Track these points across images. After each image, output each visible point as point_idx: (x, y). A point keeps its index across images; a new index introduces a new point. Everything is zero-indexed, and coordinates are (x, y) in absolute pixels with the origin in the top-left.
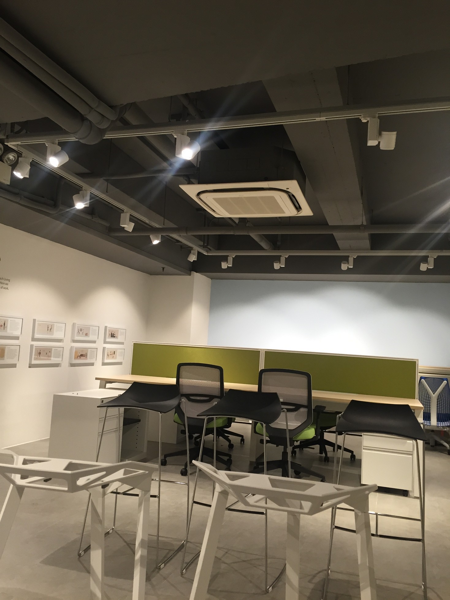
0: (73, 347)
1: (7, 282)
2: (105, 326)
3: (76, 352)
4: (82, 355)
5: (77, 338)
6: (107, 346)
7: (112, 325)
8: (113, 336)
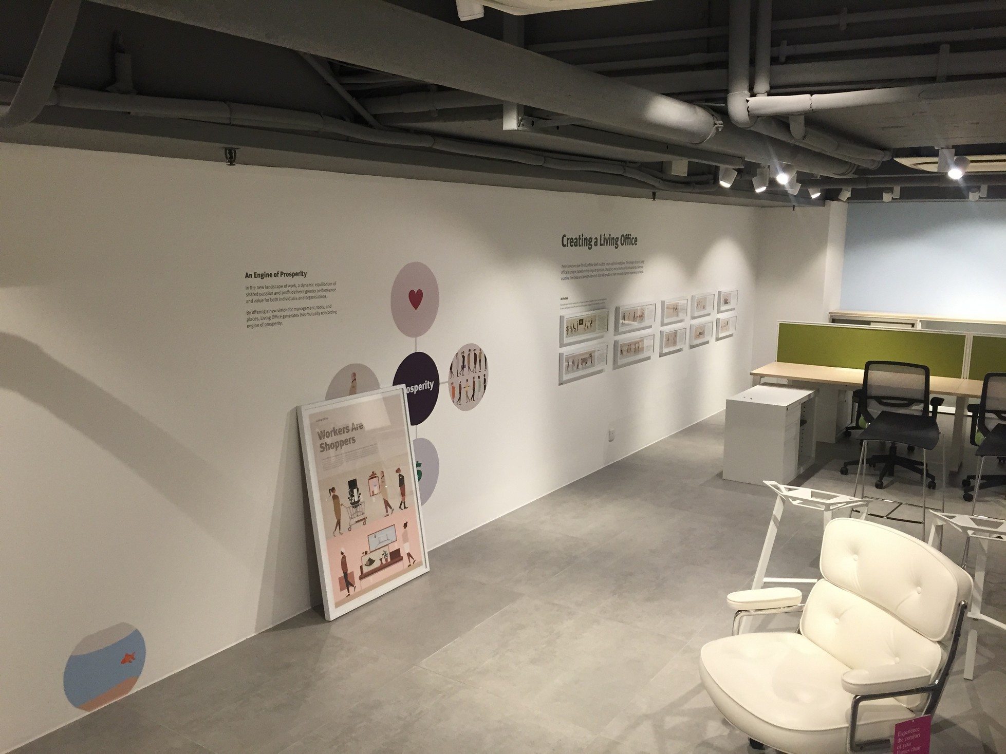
0: (693, 325)
1: (640, 265)
2: (719, 292)
3: (696, 331)
4: (700, 334)
5: (696, 314)
6: (721, 316)
7: (725, 289)
8: (726, 302)
